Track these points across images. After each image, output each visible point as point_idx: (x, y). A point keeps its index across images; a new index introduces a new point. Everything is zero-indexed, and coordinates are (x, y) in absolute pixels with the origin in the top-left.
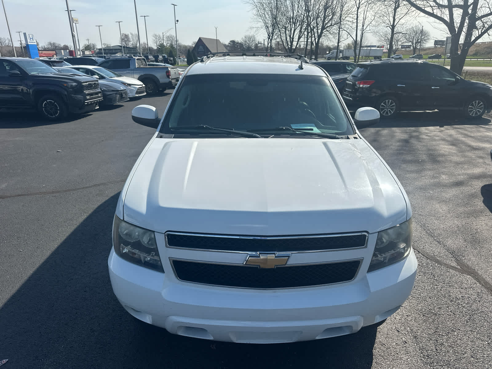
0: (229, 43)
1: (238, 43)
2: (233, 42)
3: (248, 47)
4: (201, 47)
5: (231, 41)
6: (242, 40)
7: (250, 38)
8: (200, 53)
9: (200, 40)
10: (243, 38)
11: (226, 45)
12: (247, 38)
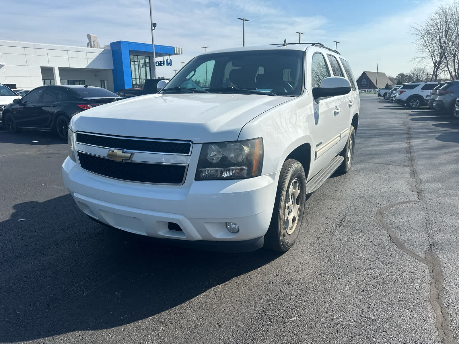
0: (397, 76)
1: (406, 76)
2: (402, 75)
3: (417, 79)
4: (364, 80)
5: (399, 74)
6: (410, 73)
7: (420, 70)
8: (362, 86)
9: (364, 73)
10: (411, 71)
11: (393, 78)
12: (416, 70)
